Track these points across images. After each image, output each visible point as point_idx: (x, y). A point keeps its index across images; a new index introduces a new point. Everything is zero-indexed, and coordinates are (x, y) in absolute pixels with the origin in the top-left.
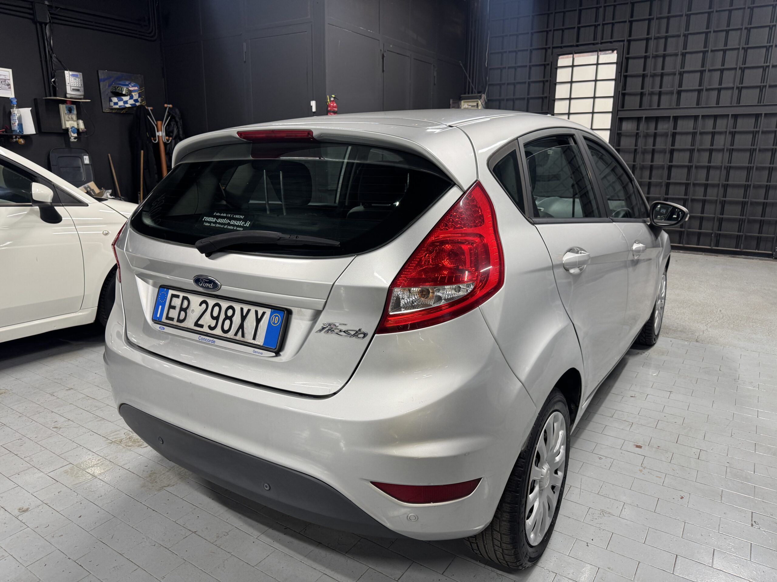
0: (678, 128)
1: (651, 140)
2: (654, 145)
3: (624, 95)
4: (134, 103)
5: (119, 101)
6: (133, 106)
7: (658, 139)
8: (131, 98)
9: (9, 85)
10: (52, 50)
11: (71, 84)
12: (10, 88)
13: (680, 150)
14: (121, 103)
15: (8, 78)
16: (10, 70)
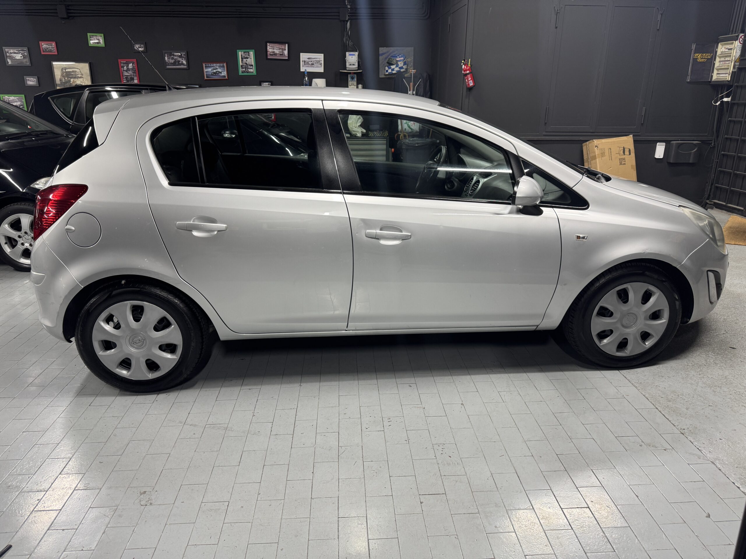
4: (399, 69)
5: (390, 68)
6: (398, 72)
8: (397, 66)
9: (321, 64)
10: (349, 37)
11: (349, 60)
12: (322, 66)
14: (390, 71)
15: (321, 60)
16: (323, 55)
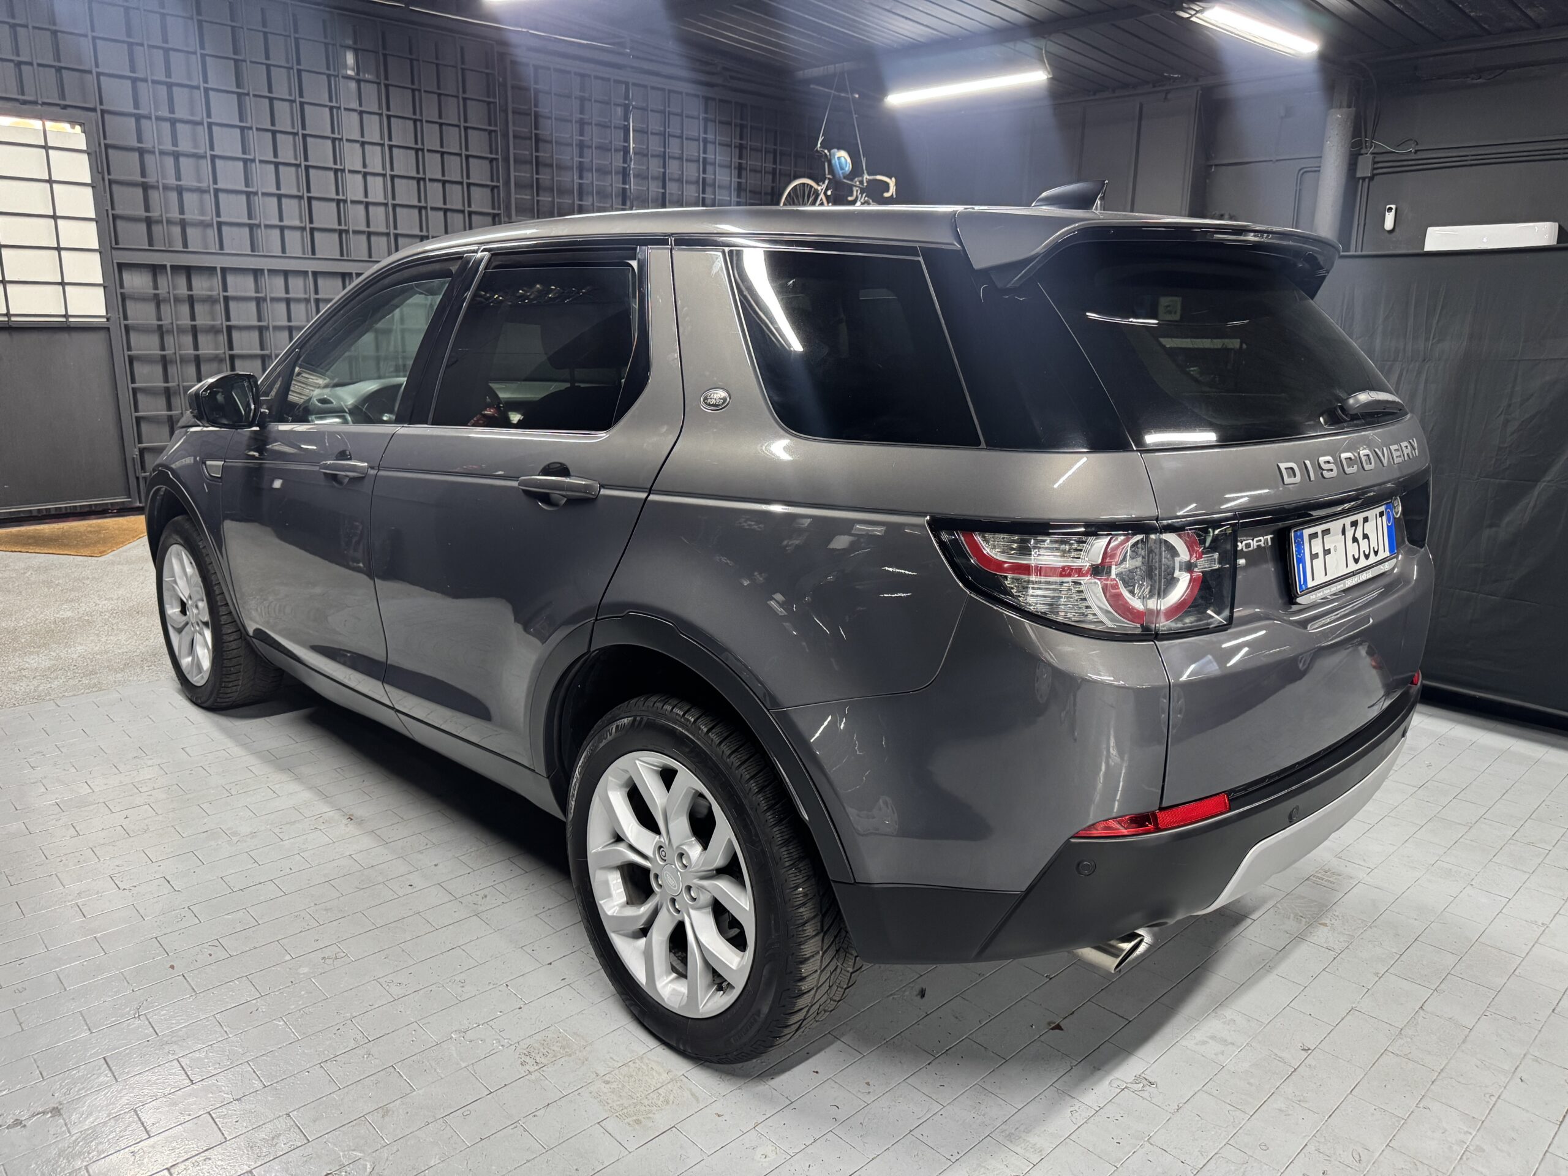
0: (229, 289)
1: (185, 309)
2: (193, 317)
3: (115, 217)
7: (198, 308)
13: (240, 328)
